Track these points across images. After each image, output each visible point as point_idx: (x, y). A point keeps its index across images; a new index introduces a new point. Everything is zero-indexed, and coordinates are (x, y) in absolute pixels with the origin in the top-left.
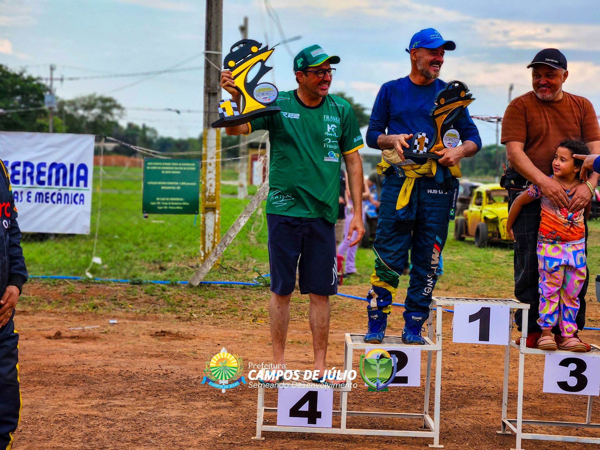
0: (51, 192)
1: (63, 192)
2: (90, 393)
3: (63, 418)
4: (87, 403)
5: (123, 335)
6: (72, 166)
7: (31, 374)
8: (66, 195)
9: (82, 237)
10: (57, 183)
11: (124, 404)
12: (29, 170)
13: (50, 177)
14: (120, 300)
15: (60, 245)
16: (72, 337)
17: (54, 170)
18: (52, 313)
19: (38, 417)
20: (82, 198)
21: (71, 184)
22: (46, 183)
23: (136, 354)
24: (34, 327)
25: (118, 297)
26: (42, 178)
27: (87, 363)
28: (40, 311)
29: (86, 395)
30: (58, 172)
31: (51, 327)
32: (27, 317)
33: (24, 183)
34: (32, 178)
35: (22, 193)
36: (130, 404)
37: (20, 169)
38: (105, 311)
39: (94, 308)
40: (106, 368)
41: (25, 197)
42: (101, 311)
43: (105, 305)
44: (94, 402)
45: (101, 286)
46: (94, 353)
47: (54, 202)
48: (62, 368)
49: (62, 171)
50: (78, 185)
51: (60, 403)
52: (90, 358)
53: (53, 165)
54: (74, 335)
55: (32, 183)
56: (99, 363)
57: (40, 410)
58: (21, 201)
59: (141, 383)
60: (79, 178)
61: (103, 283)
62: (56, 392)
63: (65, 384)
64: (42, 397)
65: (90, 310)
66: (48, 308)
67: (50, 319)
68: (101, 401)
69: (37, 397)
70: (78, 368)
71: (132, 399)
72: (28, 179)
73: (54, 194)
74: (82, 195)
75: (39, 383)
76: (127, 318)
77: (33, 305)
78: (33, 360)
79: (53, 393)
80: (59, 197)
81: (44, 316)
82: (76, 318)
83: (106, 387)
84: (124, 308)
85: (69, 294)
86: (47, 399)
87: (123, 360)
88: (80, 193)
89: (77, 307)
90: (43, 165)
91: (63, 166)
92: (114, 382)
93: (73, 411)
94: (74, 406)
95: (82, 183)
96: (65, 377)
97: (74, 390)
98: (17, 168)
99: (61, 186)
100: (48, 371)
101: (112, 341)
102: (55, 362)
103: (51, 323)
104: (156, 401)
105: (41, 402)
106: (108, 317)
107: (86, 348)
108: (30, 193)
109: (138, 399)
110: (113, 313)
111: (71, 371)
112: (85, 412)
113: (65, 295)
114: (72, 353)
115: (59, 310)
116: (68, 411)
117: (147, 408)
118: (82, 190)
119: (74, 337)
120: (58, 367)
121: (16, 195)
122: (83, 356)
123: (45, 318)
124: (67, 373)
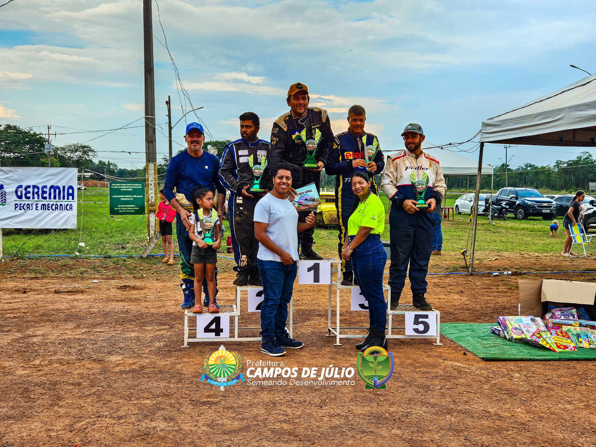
0: (51, 203)
1: (59, 203)
2: (80, 325)
3: (64, 341)
4: (79, 331)
5: (100, 289)
6: (64, 187)
7: (43, 315)
8: (61, 205)
9: (72, 230)
10: (55, 198)
11: (102, 330)
12: (36, 190)
13: (50, 194)
14: (97, 268)
15: (58, 236)
16: (67, 292)
17: (52, 190)
18: (54, 277)
19: (48, 341)
20: (71, 207)
21: (64, 198)
22: (48, 198)
23: (109, 300)
24: (43, 286)
25: (96, 266)
26: (45, 195)
27: (78, 307)
28: (47, 277)
29: (78, 327)
30: (55, 191)
31: (54, 286)
32: (38, 281)
33: (33, 198)
34: (38, 196)
35: (32, 204)
36: (106, 330)
37: (30, 190)
38: (88, 275)
39: (81, 273)
40: (90, 310)
41: (34, 207)
42: (86, 275)
43: (88, 271)
44: (83, 331)
45: (85, 260)
46: (82, 301)
47: (53, 210)
48: (62, 311)
49: (57, 190)
50: (68, 199)
51: (62, 332)
52: (79, 304)
53: (52, 187)
54: (69, 290)
55: (38, 198)
56: (86, 306)
57: (49, 337)
58: (32, 210)
59: (112, 317)
60: (69, 194)
61: (86, 258)
62: (59, 326)
63: (64, 321)
64: (50, 329)
65: (79, 275)
66: (52, 275)
67: (53, 281)
68: (88, 330)
69: (47, 329)
70: (73, 310)
71: (107, 327)
72: (36, 196)
73: (53, 204)
74: (71, 205)
75: (48, 320)
76: (102, 279)
77: (42, 273)
78: (43, 307)
79: (57, 326)
80: (56, 206)
81: (49, 279)
82: (70, 280)
83: (90, 321)
84: (100, 272)
85: (65, 265)
86: (53, 330)
87: (101, 304)
88: (69, 203)
89: (71, 273)
90: (45, 187)
91: (58, 188)
92: (95, 317)
93: (70, 337)
94: (71, 333)
95: (70, 197)
96: (64, 316)
97: (70, 324)
98: (28, 189)
99: (57, 199)
100: (53, 313)
101: (93, 293)
102: (58, 307)
103: (54, 284)
104: (122, 328)
105: (49, 332)
106: (90, 279)
107: (77, 298)
108: (37, 204)
109: (110, 327)
110: (93, 276)
111: (68, 312)
112: (77, 337)
113: (62, 266)
114: (68, 301)
115: (59, 275)
116: (66, 337)
117: (117, 332)
118: (70, 201)
119: (69, 292)
120: (58, 310)
121: (28, 206)
122: (75, 303)
123: (50, 281)
124: (65, 314)
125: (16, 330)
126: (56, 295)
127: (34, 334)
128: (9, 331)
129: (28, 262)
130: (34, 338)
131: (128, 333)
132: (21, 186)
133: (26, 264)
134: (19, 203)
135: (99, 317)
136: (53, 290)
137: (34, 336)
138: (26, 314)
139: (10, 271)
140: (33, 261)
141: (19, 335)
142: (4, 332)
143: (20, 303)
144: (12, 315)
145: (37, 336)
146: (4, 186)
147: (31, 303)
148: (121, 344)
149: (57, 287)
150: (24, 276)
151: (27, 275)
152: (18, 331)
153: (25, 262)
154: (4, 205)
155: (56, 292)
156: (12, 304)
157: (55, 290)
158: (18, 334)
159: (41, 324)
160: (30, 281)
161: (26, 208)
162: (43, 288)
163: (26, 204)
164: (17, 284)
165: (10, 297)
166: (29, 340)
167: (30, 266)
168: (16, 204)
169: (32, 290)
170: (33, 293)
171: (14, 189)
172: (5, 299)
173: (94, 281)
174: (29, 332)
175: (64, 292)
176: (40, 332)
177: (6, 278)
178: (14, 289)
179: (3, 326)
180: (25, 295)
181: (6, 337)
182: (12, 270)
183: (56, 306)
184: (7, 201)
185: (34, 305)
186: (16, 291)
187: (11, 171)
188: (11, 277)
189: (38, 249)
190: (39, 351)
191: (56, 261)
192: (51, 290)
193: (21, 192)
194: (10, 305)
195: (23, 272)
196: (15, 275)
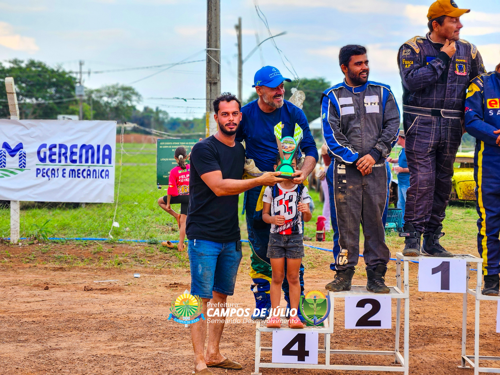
0: (82, 169)
1: (92, 169)
2: (117, 337)
3: (95, 358)
4: (115, 345)
5: (143, 287)
6: (99, 147)
7: (68, 321)
8: (94, 171)
9: (107, 205)
10: (87, 161)
11: (144, 345)
12: (63, 151)
13: (81, 156)
14: (140, 257)
15: (90, 212)
16: (101, 289)
17: (84, 151)
18: (84, 269)
19: (75, 357)
20: (107, 173)
21: (98, 162)
22: (78, 161)
23: (155, 303)
24: (70, 281)
25: (138, 255)
26: (74, 158)
27: (114, 311)
28: (74, 268)
29: (114, 338)
30: (87, 152)
31: (84, 281)
32: (64, 273)
33: (60, 162)
34: (66, 158)
35: (58, 170)
36: (150, 345)
37: (56, 150)
38: (127, 267)
39: (119, 264)
40: (130, 315)
41: (61, 173)
42: (124, 267)
43: (127, 262)
44: (120, 344)
45: (124, 246)
46: (119, 303)
47: (84, 177)
48: (93, 316)
49: (90, 151)
50: (104, 163)
51: (92, 345)
52: (116, 307)
53: (83, 146)
54: (103, 287)
55: (66, 162)
56: (124, 311)
57: (76, 351)
58: (57, 177)
59: (159, 327)
60: (104, 156)
61: (126, 243)
62: (89, 336)
63: (96, 330)
64: (78, 341)
65: (115, 266)
66: (81, 265)
67: (83, 274)
68: (126, 343)
69: (73, 341)
70: (107, 316)
71: (151, 341)
72: (63, 158)
73: (84, 170)
74: (107, 171)
75: (75, 328)
76: (146, 272)
77: (69, 262)
78: (70, 309)
79: (87, 337)
80: (89, 173)
81: (78, 271)
82: (104, 274)
83: (129, 332)
84: (143, 264)
85: (98, 253)
86: (81, 342)
87: (143, 308)
88: (105, 169)
89: (105, 263)
90: (75, 146)
91: (91, 147)
92: (136, 327)
93: (103, 352)
94: (104, 348)
95: (107, 160)
96: (96, 323)
97: (103, 334)
98: (54, 150)
99: (90, 163)
100: (82, 318)
101: (134, 292)
102: (88, 310)
103: (83, 277)
104: (171, 343)
105: (77, 344)
106: (130, 272)
107: (113, 298)
108: (64, 169)
109: (156, 342)
110: (134, 268)
111: (101, 318)
112: (113, 353)
113: (95, 254)
114: (101, 303)
115: (89, 266)
116: (99, 352)
117: (164, 349)
118: (107, 166)
119: (103, 289)
120: (90, 315)
121: (53, 172)
122: (110, 305)
123: (79, 273)
124: (98, 320)
125: (35, 340)
126: (86, 294)
127: (57, 347)
128: (26, 340)
129: (51, 246)
130: (58, 352)
131: (179, 350)
132: (44, 146)
133: (49, 250)
134: (41, 167)
135: (141, 327)
136: (82, 286)
137: (57, 349)
138: (48, 318)
139: (28, 259)
140: (58, 246)
141: (39, 347)
142: (20, 341)
143: (41, 303)
144: (31, 320)
145: (61, 349)
146: (24, 146)
147: (55, 303)
148: (170, 365)
149: (87, 282)
150: (47, 266)
151: (50, 265)
152: (38, 341)
153: (47, 247)
154: (22, 170)
155: (87, 289)
156: (31, 304)
157: (85, 287)
158: (37, 345)
159: (67, 333)
160: (53, 273)
161: (49, 174)
162: (70, 283)
163: (51, 169)
164: (37, 276)
165: (28, 294)
166: (52, 354)
167: (54, 253)
168: (38, 169)
169: (56, 285)
170: (57, 289)
171: (36, 150)
172: (22, 297)
173: (135, 276)
174: (51, 343)
175: (96, 289)
176: (65, 344)
177: (24, 268)
178: (34, 283)
179: (19, 334)
180: (47, 292)
181: (22, 349)
182: (31, 257)
183: (86, 309)
184: (27, 165)
185: (58, 306)
186: (35, 286)
187: (32, 126)
188: (30, 267)
189: (64, 229)
190: (63, 370)
191: (86, 246)
192: (80, 286)
193: (45, 153)
194: (28, 305)
195: (45, 260)
196: (35, 265)
